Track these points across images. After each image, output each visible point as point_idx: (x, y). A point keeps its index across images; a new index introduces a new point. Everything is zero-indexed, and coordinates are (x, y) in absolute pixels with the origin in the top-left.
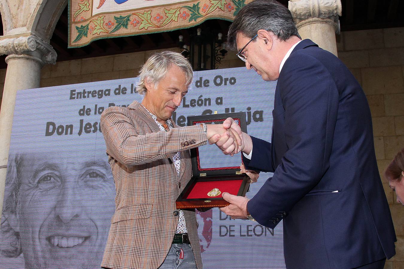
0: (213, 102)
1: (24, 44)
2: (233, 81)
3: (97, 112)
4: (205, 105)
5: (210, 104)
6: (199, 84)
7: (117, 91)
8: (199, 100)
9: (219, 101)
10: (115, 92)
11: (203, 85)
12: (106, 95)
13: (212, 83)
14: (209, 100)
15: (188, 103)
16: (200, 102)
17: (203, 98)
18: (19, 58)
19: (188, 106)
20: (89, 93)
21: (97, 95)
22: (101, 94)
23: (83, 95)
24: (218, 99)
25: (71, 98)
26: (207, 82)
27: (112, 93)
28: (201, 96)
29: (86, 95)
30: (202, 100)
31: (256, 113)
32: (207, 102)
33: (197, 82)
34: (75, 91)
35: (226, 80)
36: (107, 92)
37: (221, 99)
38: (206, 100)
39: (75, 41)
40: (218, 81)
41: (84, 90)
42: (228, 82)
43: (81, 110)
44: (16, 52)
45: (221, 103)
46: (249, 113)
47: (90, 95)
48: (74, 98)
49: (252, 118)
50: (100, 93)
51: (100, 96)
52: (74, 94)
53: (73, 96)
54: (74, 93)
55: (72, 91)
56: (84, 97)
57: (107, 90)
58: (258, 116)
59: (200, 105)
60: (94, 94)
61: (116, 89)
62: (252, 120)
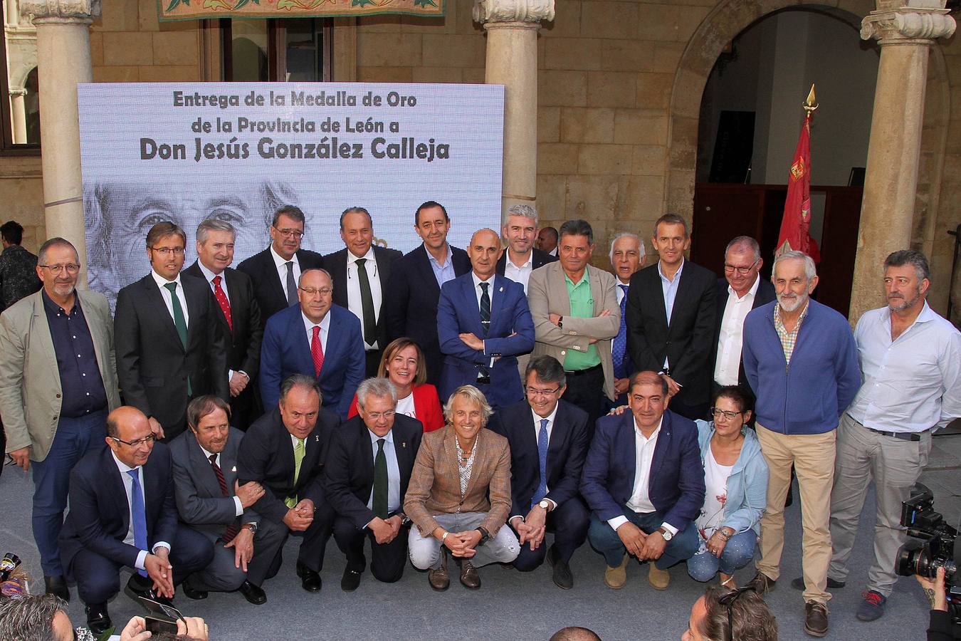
0: (386, 127)
1: (80, 6)
2: (412, 101)
3: (221, 129)
4: (376, 131)
5: (382, 131)
6: (367, 101)
7: (250, 101)
8: (369, 123)
9: (394, 127)
10: (246, 101)
11: (372, 103)
12: (232, 104)
13: (384, 101)
14: (381, 124)
15: (352, 126)
16: (369, 127)
17: (373, 122)
18: (66, 24)
19: (353, 131)
20: (205, 98)
21: (218, 102)
22: (224, 102)
23: (195, 100)
24: (392, 124)
25: (176, 104)
26: (378, 99)
27: (242, 100)
28: (371, 119)
29: (200, 101)
30: (371, 124)
31: (440, 146)
32: (379, 127)
33: (365, 98)
34: (181, 93)
35: (403, 99)
36: (234, 101)
37: (397, 124)
38: (376, 123)
39: (169, 10)
40: (393, 99)
41: (196, 94)
42: (406, 102)
43: (194, 124)
44: (61, 15)
45: (397, 130)
46: (432, 147)
47: (207, 102)
48: (181, 105)
49: (435, 153)
50: (223, 100)
51: (224, 106)
52: (181, 99)
53: (179, 101)
54: (179, 96)
55: (176, 94)
56: (198, 104)
57: (233, 97)
58: (442, 151)
59: (369, 131)
60: (213, 100)
61: (248, 97)
62: (435, 155)
